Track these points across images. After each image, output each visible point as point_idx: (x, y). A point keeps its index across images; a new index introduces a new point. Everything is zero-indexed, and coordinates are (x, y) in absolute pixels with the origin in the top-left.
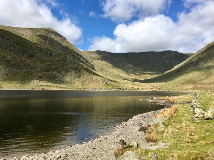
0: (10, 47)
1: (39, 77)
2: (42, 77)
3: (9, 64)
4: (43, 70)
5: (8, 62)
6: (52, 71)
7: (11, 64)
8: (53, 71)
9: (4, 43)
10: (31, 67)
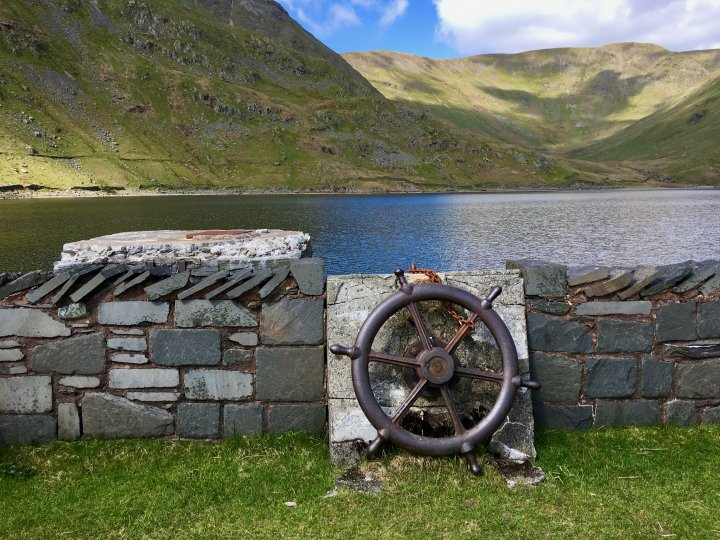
0: (183, 46)
1: (324, 149)
2: (330, 151)
3: (212, 107)
4: (322, 125)
5: (208, 102)
6: (348, 129)
7: (221, 109)
8: (353, 130)
9: (158, 32)
10: (284, 116)
